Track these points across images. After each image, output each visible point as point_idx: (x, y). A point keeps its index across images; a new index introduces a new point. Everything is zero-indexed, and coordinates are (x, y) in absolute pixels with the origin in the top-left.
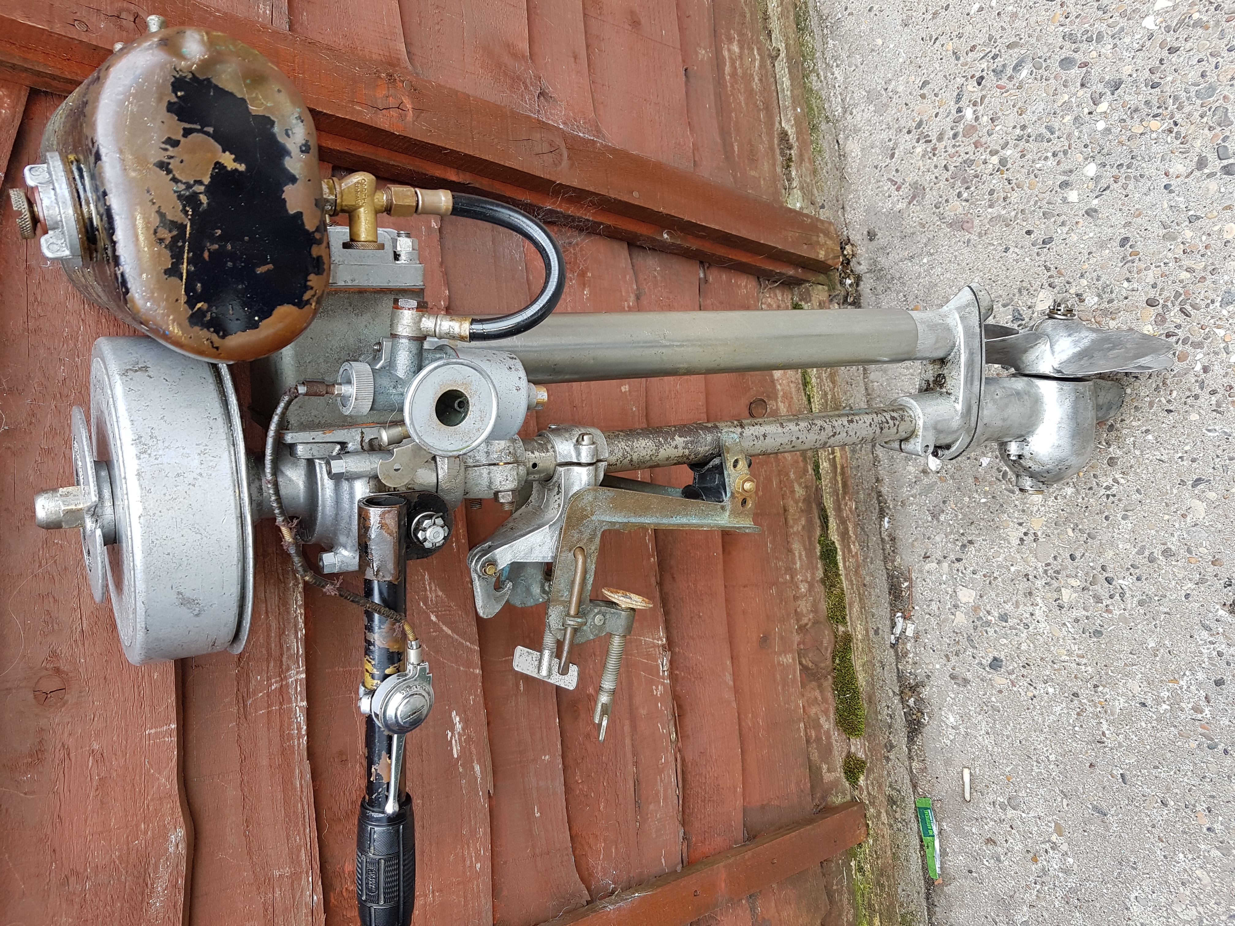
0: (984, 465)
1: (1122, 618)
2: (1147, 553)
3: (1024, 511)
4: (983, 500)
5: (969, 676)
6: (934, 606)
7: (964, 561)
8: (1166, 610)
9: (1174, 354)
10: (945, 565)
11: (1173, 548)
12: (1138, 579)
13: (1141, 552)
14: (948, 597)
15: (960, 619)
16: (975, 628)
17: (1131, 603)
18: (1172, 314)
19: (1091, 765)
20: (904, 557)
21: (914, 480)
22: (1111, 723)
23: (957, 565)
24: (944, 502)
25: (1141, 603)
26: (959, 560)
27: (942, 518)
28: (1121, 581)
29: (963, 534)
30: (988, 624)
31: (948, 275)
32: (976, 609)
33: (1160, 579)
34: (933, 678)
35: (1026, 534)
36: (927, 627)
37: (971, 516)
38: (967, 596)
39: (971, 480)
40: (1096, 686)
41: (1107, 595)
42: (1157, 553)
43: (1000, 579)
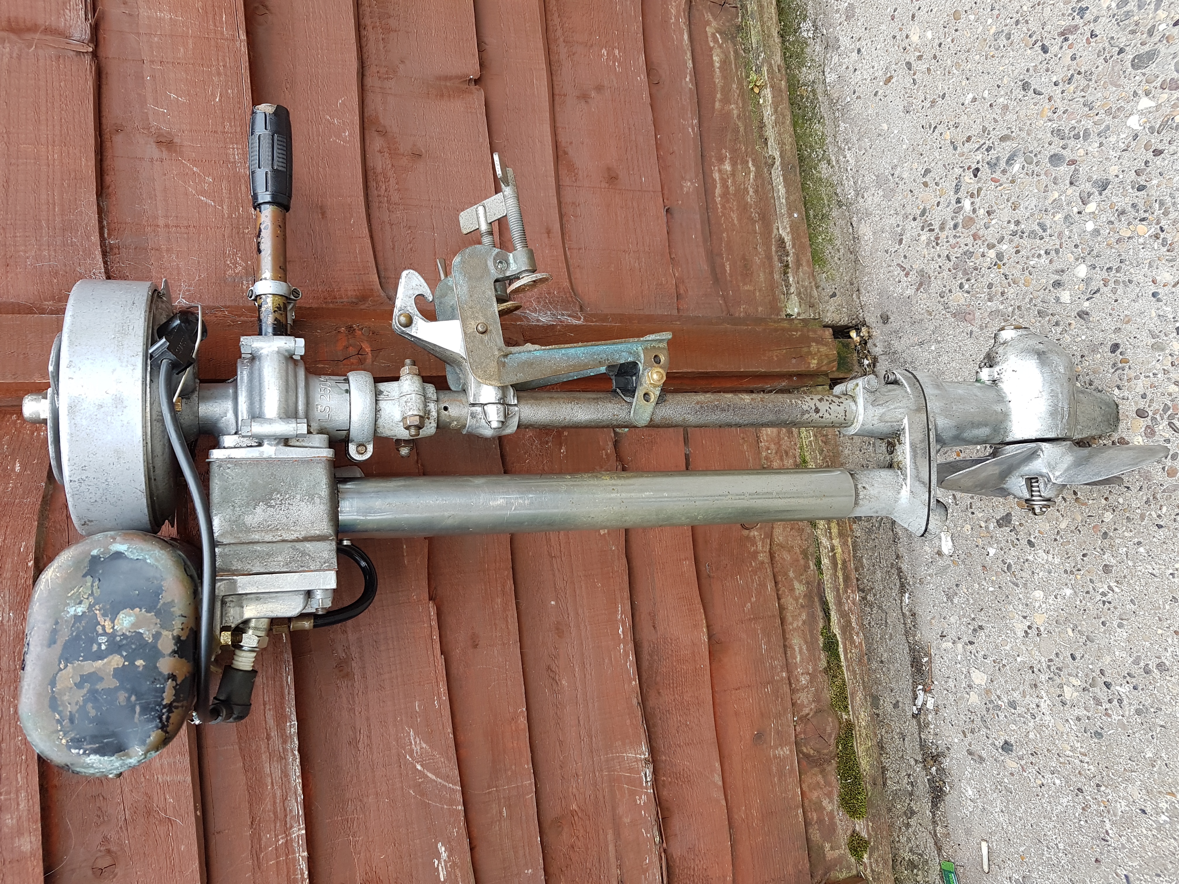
0: (991, 555)
1: (1120, 723)
2: (1142, 664)
3: (1027, 605)
4: (991, 589)
5: (984, 754)
6: (951, 683)
7: (976, 645)
8: (1162, 723)
9: (1163, 468)
10: (960, 646)
11: (1167, 663)
12: (1135, 688)
13: (1136, 662)
14: (963, 677)
15: (974, 699)
16: (988, 710)
17: (1129, 710)
18: (1161, 428)
19: (1097, 861)
20: (923, 632)
21: (930, 560)
22: (1113, 823)
23: (969, 647)
24: (957, 585)
25: (1138, 712)
26: (971, 643)
27: (956, 601)
28: (1118, 688)
29: (974, 619)
30: (999, 707)
31: (954, 364)
32: (988, 692)
33: (1156, 692)
34: (952, 751)
35: (1029, 627)
36: (945, 702)
37: (980, 603)
38: (979, 678)
39: (980, 568)
40: (1098, 785)
41: (1106, 699)
42: (1152, 666)
43: (1008, 667)
